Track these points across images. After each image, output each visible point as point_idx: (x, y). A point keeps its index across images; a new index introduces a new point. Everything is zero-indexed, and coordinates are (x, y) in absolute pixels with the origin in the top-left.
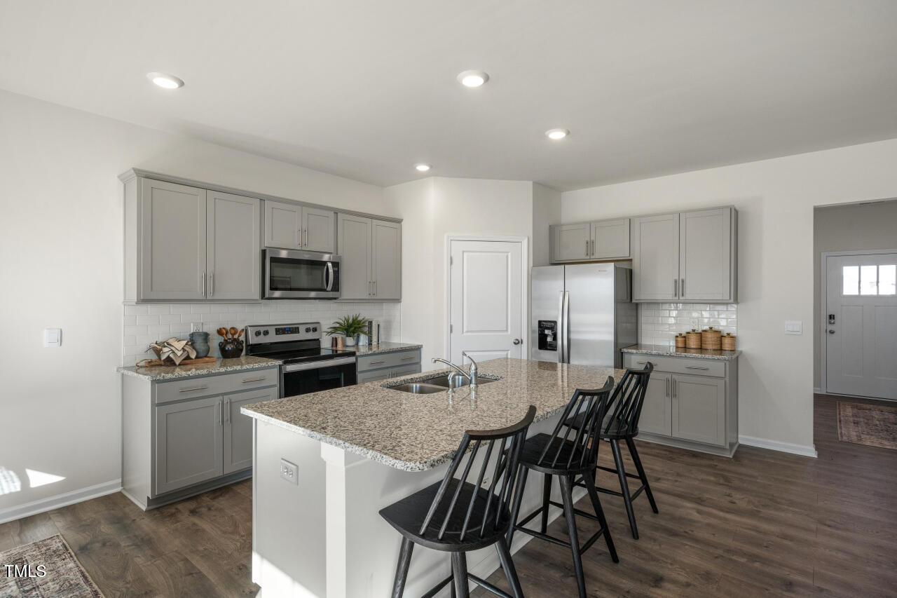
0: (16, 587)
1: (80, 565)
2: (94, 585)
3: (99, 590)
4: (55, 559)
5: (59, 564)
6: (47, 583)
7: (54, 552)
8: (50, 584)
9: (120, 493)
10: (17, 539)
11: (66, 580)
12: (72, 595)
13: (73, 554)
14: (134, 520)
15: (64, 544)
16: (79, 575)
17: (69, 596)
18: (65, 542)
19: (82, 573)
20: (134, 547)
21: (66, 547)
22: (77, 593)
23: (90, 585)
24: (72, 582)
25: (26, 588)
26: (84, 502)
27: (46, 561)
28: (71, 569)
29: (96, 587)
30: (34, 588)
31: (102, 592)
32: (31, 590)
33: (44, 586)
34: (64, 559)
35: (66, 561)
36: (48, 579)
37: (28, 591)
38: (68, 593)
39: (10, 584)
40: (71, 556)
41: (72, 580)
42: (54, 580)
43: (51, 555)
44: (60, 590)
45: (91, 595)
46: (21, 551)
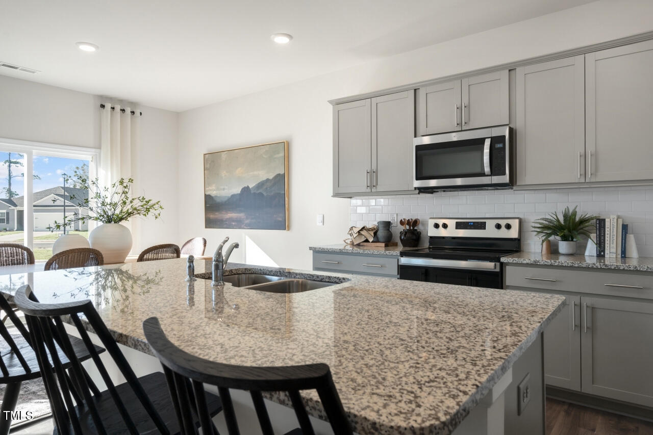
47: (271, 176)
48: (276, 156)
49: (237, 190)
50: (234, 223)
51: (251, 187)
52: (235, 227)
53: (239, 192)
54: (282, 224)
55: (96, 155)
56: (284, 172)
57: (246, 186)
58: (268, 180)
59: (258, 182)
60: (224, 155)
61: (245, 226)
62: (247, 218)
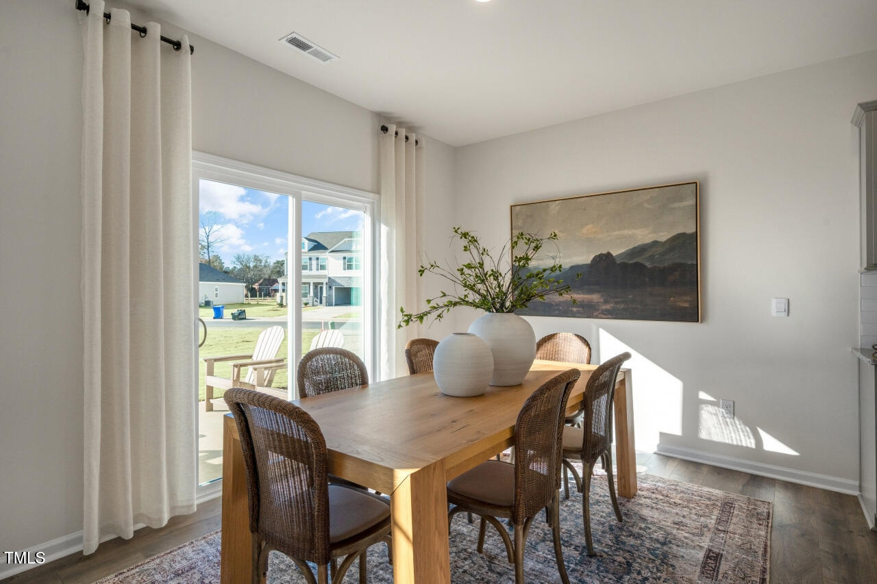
0: (714, 521)
1: (769, 538)
2: (768, 563)
3: (768, 570)
4: (754, 520)
5: (755, 526)
6: (735, 533)
7: (758, 514)
8: (737, 536)
9: (855, 498)
10: (740, 488)
11: (750, 542)
12: (745, 557)
13: (770, 525)
14: (851, 532)
15: (769, 512)
16: (762, 546)
17: (743, 556)
18: (771, 512)
19: (766, 545)
20: (831, 557)
21: (769, 516)
22: (750, 559)
23: (765, 560)
24: (753, 547)
25: (720, 528)
26: (813, 488)
27: (747, 517)
28: (760, 535)
29: (768, 566)
30: (725, 531)
31: (770, 573)
32: (722, 531)
33: (731, 535)
34: (760, 524)
35: (761, 527)
36: (738, 532)
37: (719, 530)
38: (743, 554)
39: (713, 517)
40: (767, 526)
41: (754, 545)
42: (741, 535)
43: (753, 515)
44: (740, 546)
45: (759, 569)
46: (736, 498)
47: (664, 236)
48: (676, 205)
49: (584, 258)
50: (575, 309)
51: (614, 253)
52: (577, 315)
53: (589, 262)
54: (692, 313)
55: (373, 202)
56: (694, 230)
57: (604, 252)
58: (655, 243)
59: (632, 247)
60: (554, 208)
61: (602, 313)
62: (606, 302)
